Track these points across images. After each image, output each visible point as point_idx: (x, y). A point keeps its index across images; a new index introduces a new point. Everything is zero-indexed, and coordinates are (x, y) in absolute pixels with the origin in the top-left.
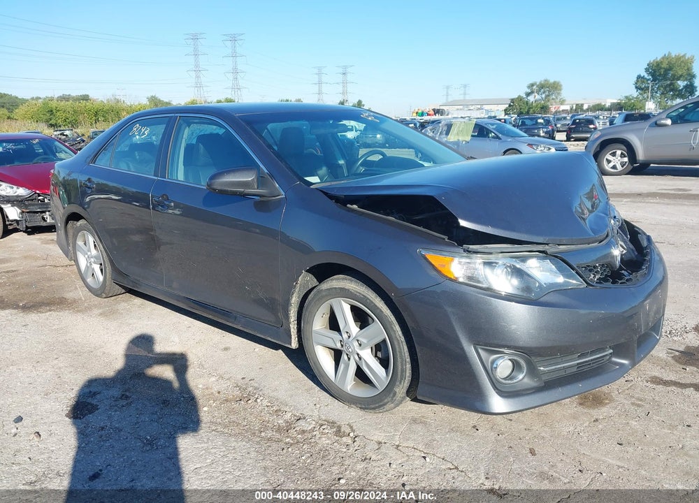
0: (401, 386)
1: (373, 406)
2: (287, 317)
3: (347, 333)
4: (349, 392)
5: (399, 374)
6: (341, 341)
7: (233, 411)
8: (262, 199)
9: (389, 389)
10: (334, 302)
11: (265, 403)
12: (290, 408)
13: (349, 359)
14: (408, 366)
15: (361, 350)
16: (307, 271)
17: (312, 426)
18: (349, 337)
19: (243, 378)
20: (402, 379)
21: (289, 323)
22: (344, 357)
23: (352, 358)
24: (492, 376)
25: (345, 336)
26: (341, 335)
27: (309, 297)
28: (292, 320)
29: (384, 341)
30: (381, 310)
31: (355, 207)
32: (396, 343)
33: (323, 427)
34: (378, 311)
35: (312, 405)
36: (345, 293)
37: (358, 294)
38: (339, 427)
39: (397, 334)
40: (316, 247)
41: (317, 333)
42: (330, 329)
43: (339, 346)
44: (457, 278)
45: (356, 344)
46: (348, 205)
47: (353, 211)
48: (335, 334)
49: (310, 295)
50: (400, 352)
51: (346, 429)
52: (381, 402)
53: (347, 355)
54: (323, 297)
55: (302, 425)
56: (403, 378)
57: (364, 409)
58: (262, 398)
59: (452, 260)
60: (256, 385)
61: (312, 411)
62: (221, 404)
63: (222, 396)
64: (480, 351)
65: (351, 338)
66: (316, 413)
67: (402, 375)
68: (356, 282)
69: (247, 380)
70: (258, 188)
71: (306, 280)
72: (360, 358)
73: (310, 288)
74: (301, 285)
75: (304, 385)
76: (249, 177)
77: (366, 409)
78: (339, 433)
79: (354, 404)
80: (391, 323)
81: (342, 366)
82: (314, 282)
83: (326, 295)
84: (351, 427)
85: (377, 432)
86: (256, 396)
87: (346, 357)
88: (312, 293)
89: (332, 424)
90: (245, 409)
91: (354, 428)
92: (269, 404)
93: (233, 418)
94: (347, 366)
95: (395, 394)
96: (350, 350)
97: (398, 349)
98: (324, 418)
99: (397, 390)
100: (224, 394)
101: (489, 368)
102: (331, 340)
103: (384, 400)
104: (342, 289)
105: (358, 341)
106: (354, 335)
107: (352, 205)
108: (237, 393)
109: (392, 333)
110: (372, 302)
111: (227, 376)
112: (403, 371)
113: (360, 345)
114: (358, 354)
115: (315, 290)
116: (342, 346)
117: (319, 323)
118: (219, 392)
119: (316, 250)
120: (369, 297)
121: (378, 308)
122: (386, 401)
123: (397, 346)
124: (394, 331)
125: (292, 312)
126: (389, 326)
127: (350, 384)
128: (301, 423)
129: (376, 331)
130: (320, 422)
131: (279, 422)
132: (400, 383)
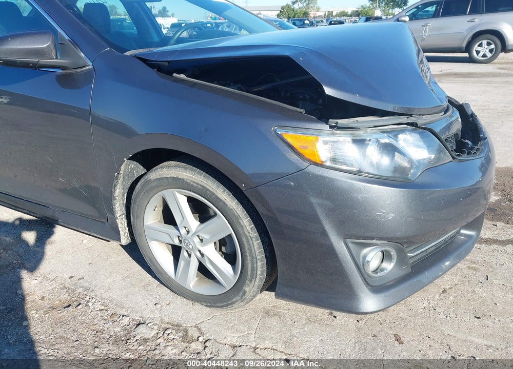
0: (251, 285)
1: (221, 305)
2: (112, 212)
3: (185, 227)
4: (192, 289)
5: (249, 272)
6: (179, 237)
7: (60, 322)
8: (65, 72)
9: (238, 287)
10: (168, 194)
11: (98, 306)
12: (127, 311)
13: (190, 255)
14: (259, 264)
15: (203, 246)
16: (130, 159)
17: (155, 332)
18: (188, 232)
19: (71, 277)
20: (252, 278)
21: (115, 219)
22: (184, 254)
23: (193, 255)
24: (363, 272)
25: (183, 231)
26: (178, 230)
27: (136, 188)
28: (118, 215)
29: (230, 236)
30: (225, 203)
31: (183, 76)
32: (244, 239)
33: (168, 332)
34: (221, 204)
35: (151, 305)
36: (179, 184)
37: (195, 185)
38: (186, 331)
39: (245, 230)
40: (140, 129)
41: (150, 228)
42: (165, 223)
43: (177, 242)
44: (323, 162)
45: (196, 240)
46: (175, 75)
47: (182, 81)
48: (170, 229)
49: (138, 186)
50: (250, 250)
51: (194, 333)
52: (229, 300)
53: (187, 251)
54: (153, 188)
55: (143, 332)
56: (253, 276)
57: (210, 307)
58: (94, 300)
59: (317, 140)
60: (86, 284)
61: (153, 312)
62: (45, 313)
63: (46, 303)
64: (350, 245)
65: (191, 234)
66: (157, 315)
67: (252, 274)
68: (192, 170)
69: (75, 279)
70: (57, 58)
71: (130, 169)
72: (202, 255)
73: (136, 176)
74: (124, 174)
75: (141, 281)
76: (43, 44)
77: (213, 307)
78: (186, 337)
79: (198, 302)
80: (237, 218)
81: (182, 263)
82: (141, 170)
83: (157, 187)
84: (199, 330)
85: (229, 333)
86: (87, 298)
87: (186, 254)
88: (139, 183)
89: (178, 326)
90: (74, 318)
91: (203, 330)
92: (103, 308)
93: (60, 331)
94: (188, 264)
95: (245, 293)
96: (190, 246)
97: (247, 247)
98: (166, 320)
99: (247, 289)
100: (50, 299)
101: (360, 263)
102: (167, 236)
103: (233, 298)
104: (174, 179)
105: (198, 236)
106: (194, 231)
107: (179, 74)
108: (65, 297)
109: (240, 229)
110: (213, 194)
111: (52, 276)
112: (254, 269)
113: (202, 240)
114: (200, 251)
115: (142, 180)
116: (180, 241)
117: (151, 218)
118: (43, 298)
119: (140, 133)
120: (208, 187)
121: (221, 200)
122: (235, 299)
123: (246, 243)
124: (242, 226)
125: (117, 205)
126: (235, 221)
127: (193, 281)
128: (142, 328)
129: (220, 226)
130: (164, 326)
131: (116, 330)
132: (251, 282)
